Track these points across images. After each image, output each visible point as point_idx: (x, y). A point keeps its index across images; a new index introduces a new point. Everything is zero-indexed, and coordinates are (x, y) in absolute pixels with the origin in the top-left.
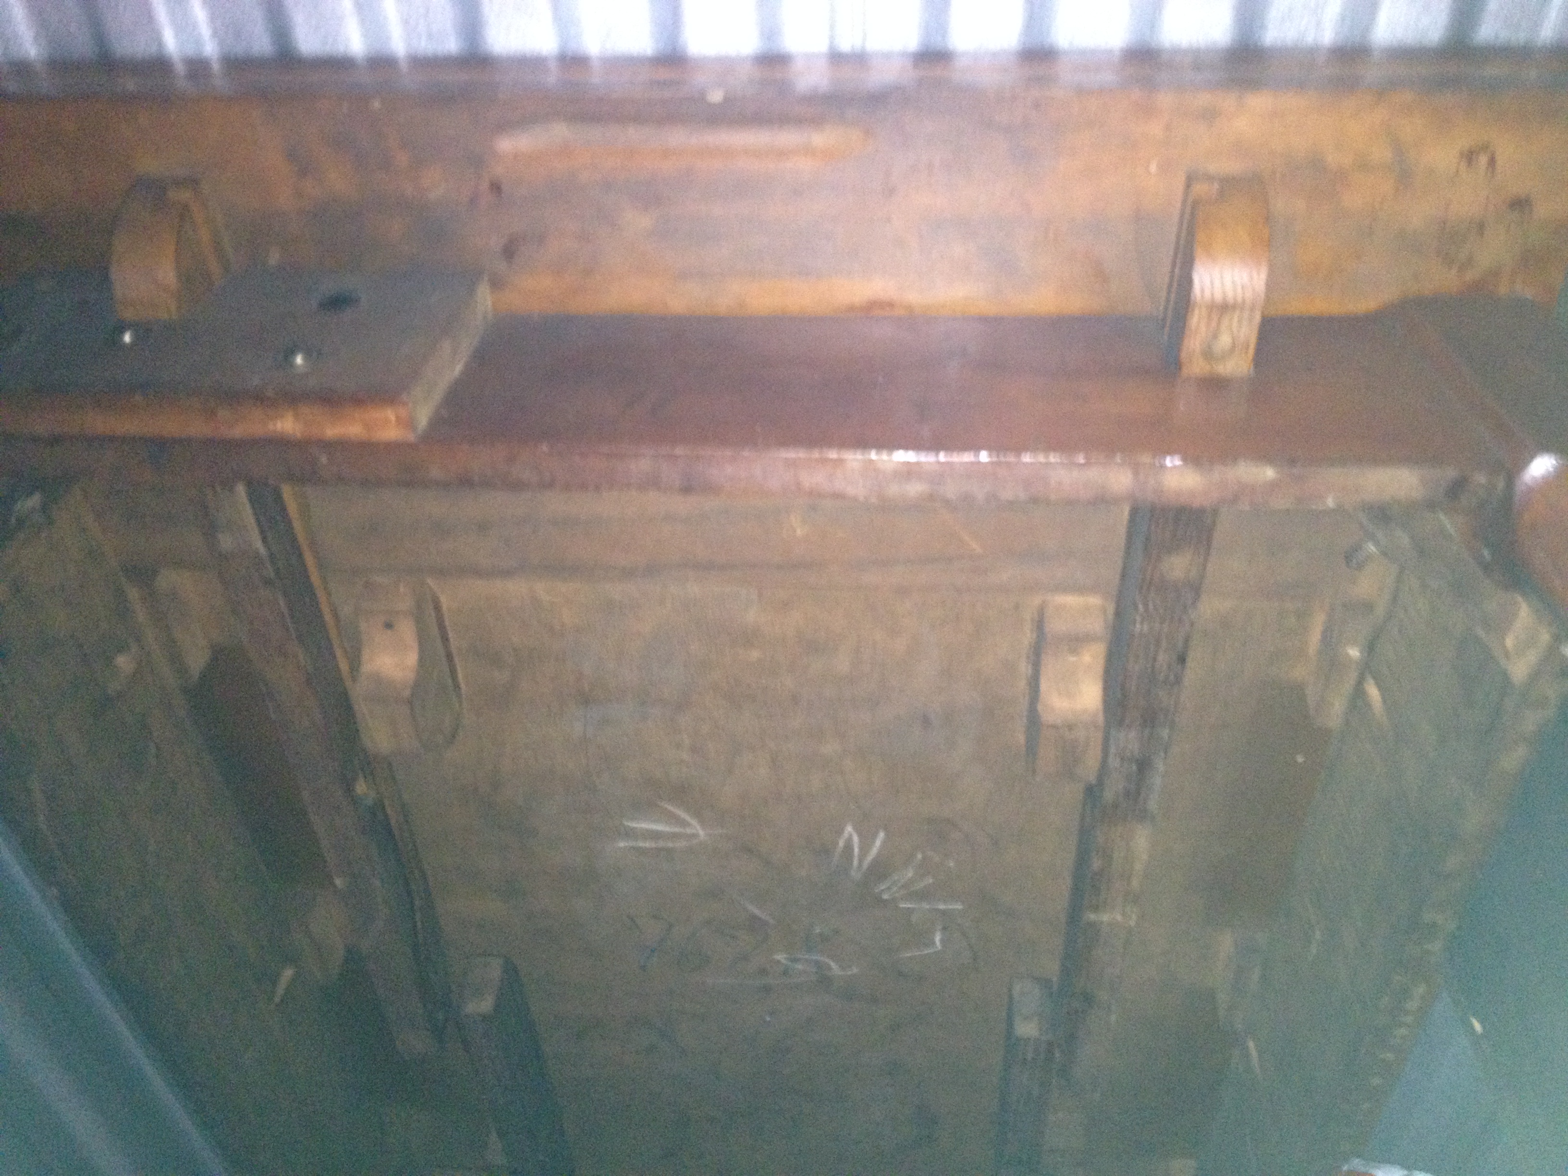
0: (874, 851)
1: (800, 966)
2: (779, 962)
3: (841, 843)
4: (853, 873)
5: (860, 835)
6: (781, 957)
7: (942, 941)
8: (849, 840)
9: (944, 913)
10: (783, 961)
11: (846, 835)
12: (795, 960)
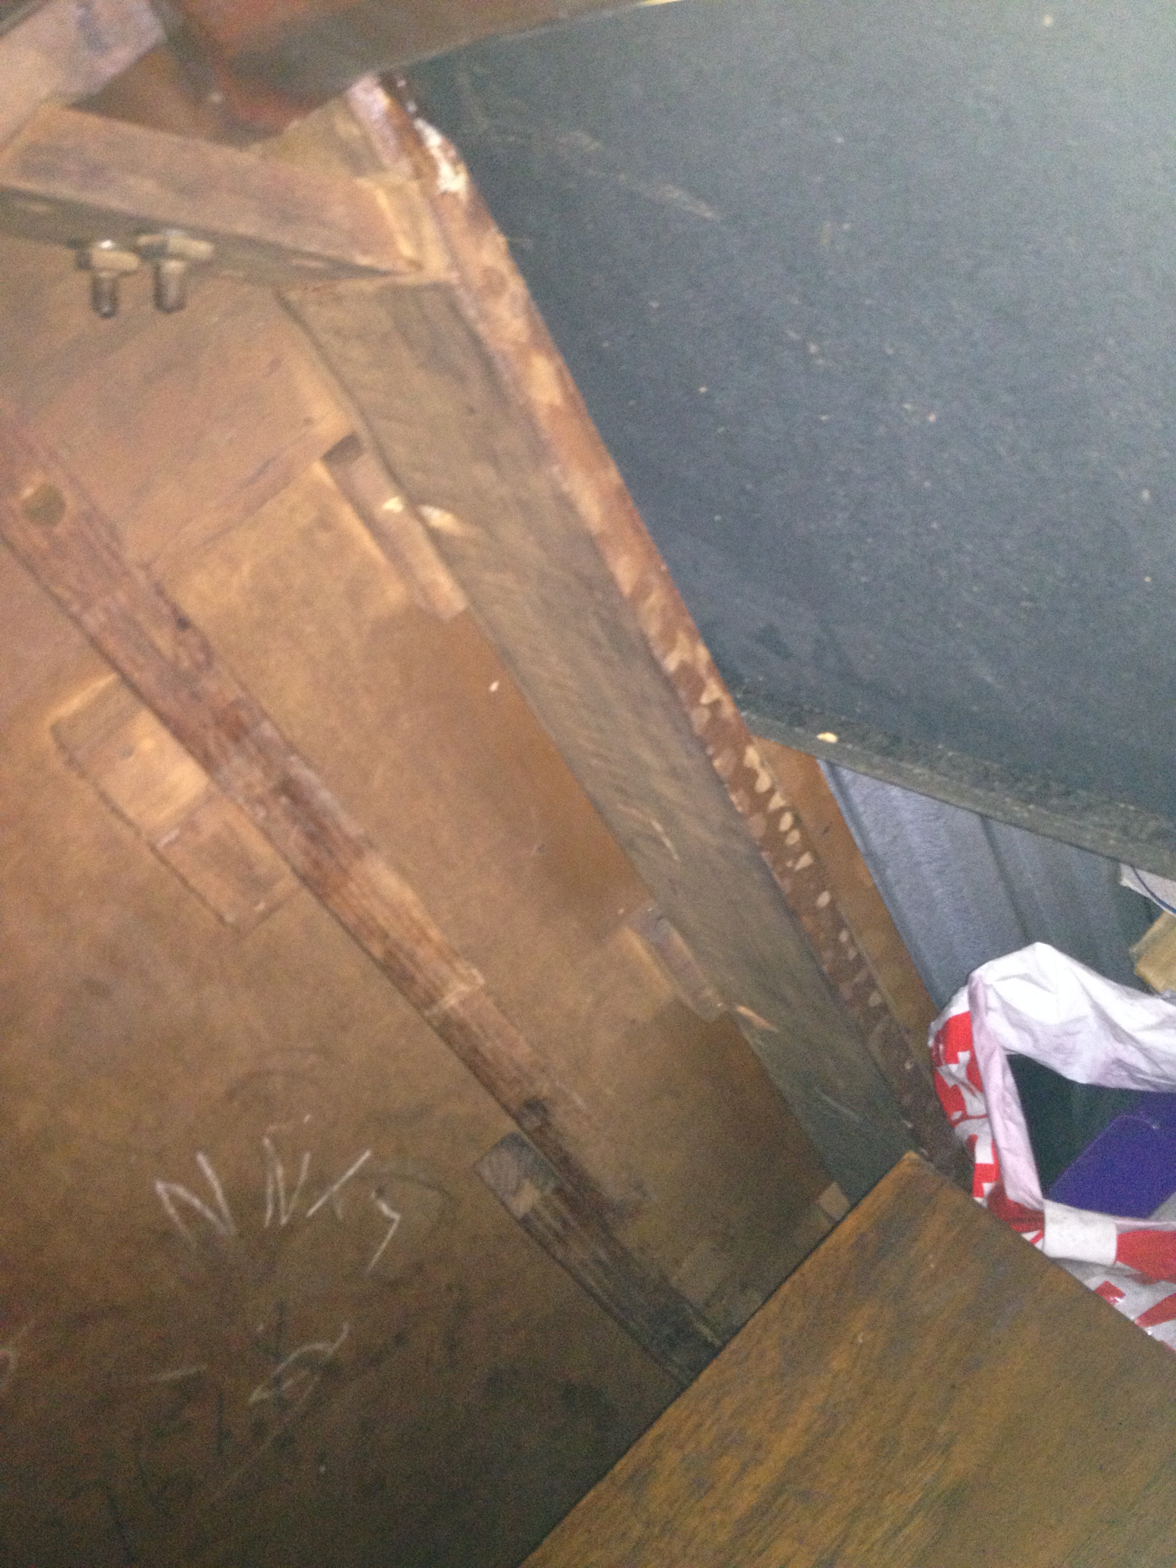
0: (216, 1184)
1: (288, 1384)
2: (262, 1402)
3: (172, 1211)
4: (222, 1229)
5: (179, 1180)
6: (257, 1395)
7: (394, 1208)
8: (174, 1198)
9: (360, 1177)
10: (266, 1395)
11: (165, 1198)
12: (278, 1381)
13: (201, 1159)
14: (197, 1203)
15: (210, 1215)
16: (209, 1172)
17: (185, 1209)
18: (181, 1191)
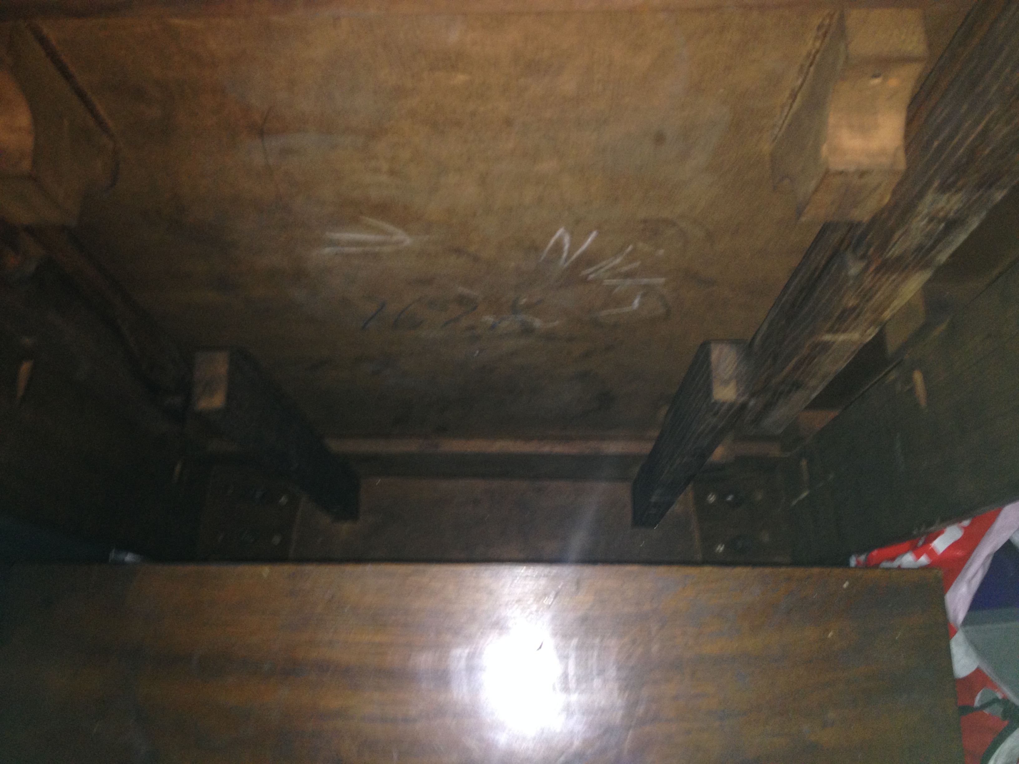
0: (585, 246)
3: (552, 242)
4: (561, 262)
5: (573, 235)
7: (640, 302)
8: (560, 239)
9: (646, 285)
11: (557, 235)
13: (594, 234)
14: (566, 247)
15: (565, 255)
16: (590, 240)
17: (558, 247)
18: (567, 240)
